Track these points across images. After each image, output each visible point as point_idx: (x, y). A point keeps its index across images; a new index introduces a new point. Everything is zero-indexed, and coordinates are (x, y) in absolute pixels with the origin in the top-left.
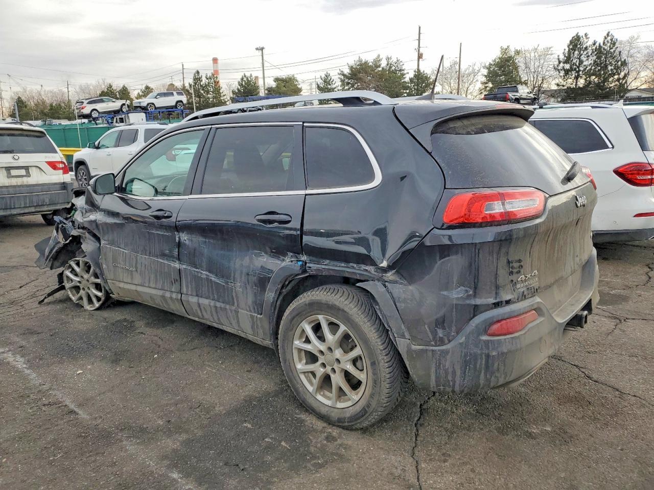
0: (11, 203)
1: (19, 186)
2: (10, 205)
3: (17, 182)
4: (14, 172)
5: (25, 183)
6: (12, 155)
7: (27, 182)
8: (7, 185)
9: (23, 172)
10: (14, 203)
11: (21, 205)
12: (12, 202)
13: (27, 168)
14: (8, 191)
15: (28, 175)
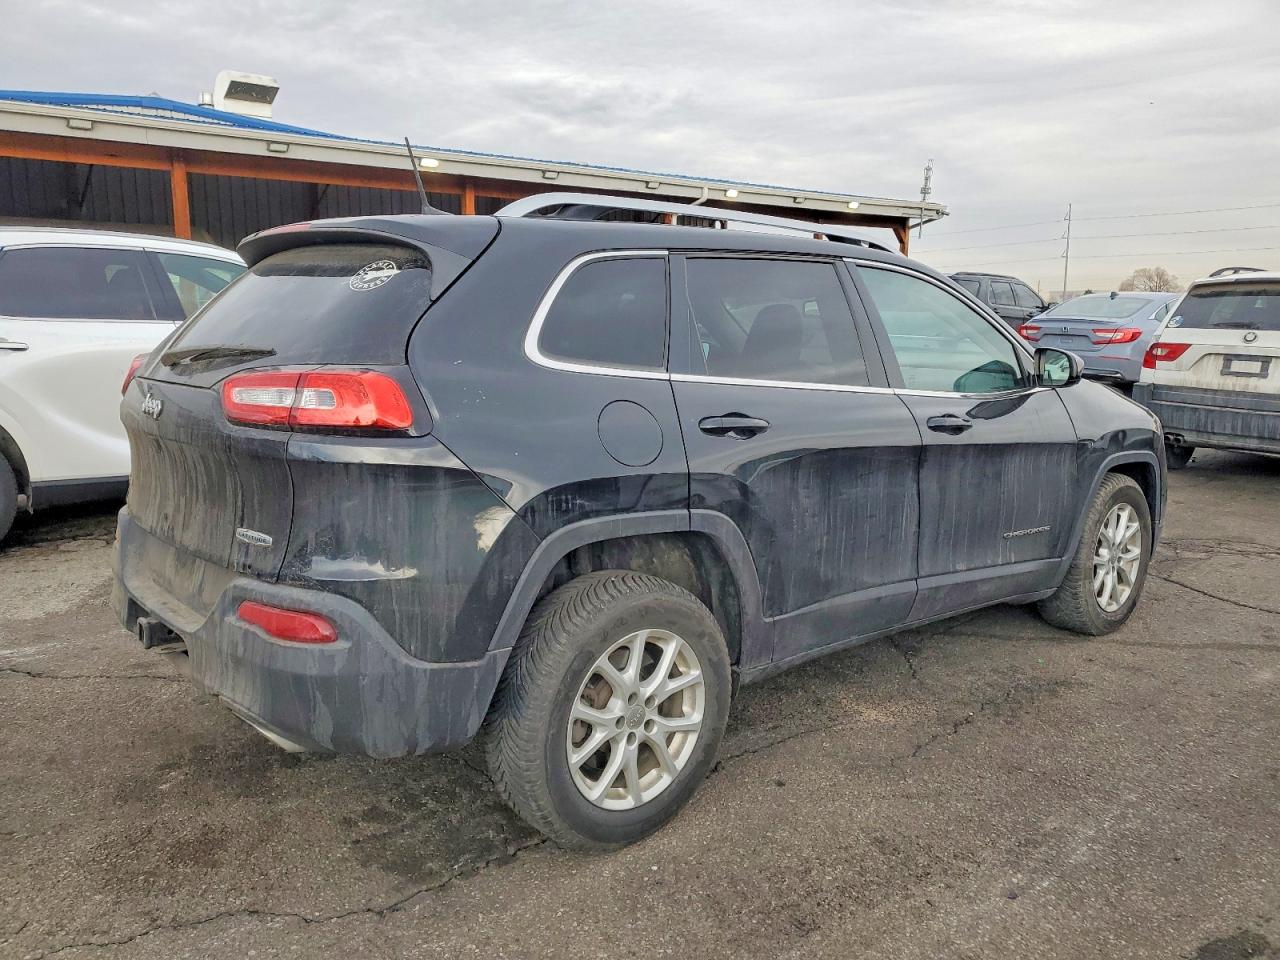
0: (1206, 422)
1: (1238, 393)
2: (1205, 426)
3: (1234, 385)
4: (1236, 366)
5: (1251, 390)
6: (1243, 332)
7: (1256, 387)
8: (1216, 388)
9: (1256, 367)
10: (1213, 423)
11: (1225, 429)
12: (1209, 421)
13: (1266, 360)
14: (1214, 399)
15: (1263, 374)
